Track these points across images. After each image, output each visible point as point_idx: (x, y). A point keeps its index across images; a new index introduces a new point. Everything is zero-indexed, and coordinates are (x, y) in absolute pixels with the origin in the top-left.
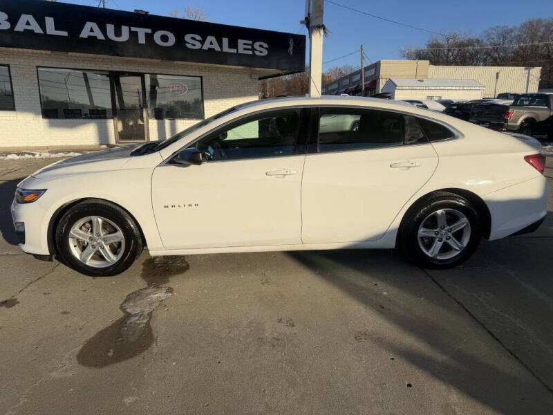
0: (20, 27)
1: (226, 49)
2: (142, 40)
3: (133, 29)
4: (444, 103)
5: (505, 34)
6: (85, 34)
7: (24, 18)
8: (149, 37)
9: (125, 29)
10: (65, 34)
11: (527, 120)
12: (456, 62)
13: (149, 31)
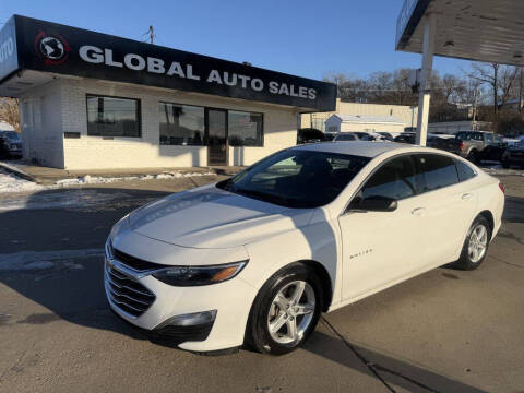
0: (171, 72)
1: (293, 94)
2: (244, 85)
3: (240, 77)
4: (382, 134)
5: (384, 78)
6: (210, 79)
7: (175, 65)
8: (249, 83)
9: (235, 76)
10: (198, 78)
11: (473, 150)
12: (371, 101)
13: (248, 78)
